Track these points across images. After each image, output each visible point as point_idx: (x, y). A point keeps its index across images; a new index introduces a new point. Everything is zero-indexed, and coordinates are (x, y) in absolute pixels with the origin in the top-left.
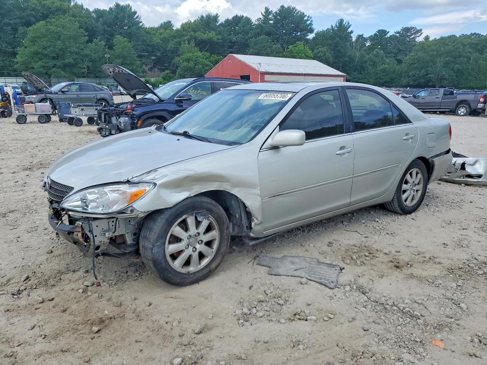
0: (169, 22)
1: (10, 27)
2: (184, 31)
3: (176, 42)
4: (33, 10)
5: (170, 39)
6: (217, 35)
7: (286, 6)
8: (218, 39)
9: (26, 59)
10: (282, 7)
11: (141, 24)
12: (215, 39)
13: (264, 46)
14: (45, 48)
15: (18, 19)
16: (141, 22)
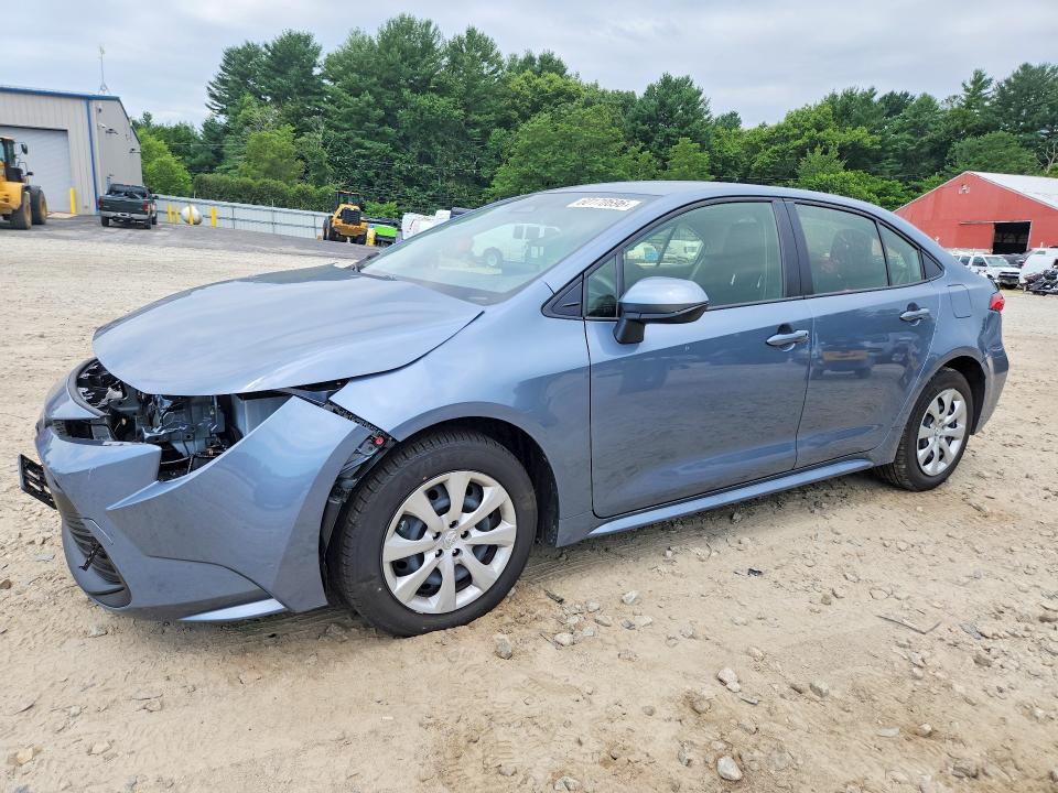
0: (733, 115)
1: (478, 130)
2: (794, 126)
3: (773, 152)
4: (517, 95)
5: (763, 145)
6: (871, 133)
7: (1035, 64)
8: (874, 143)
9: (511, 188)
10: (1026, 67)
11: (706, 117)
12: (867, 142)
13: (1001, 156)
14: (547, 165)
15: (493, 114)
16: (707, 113)
